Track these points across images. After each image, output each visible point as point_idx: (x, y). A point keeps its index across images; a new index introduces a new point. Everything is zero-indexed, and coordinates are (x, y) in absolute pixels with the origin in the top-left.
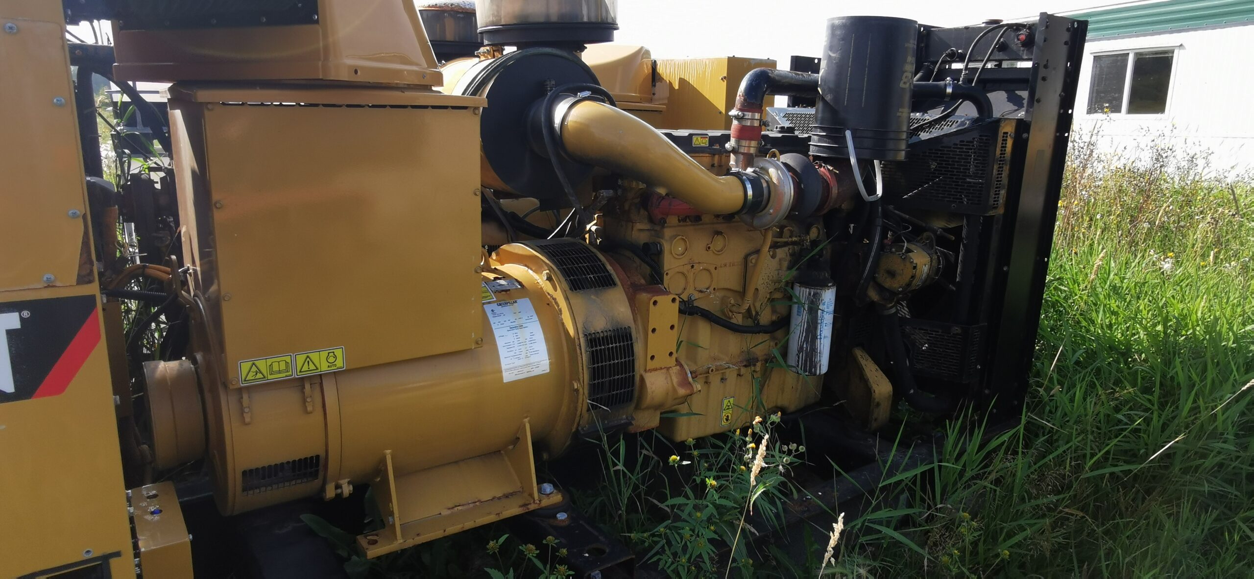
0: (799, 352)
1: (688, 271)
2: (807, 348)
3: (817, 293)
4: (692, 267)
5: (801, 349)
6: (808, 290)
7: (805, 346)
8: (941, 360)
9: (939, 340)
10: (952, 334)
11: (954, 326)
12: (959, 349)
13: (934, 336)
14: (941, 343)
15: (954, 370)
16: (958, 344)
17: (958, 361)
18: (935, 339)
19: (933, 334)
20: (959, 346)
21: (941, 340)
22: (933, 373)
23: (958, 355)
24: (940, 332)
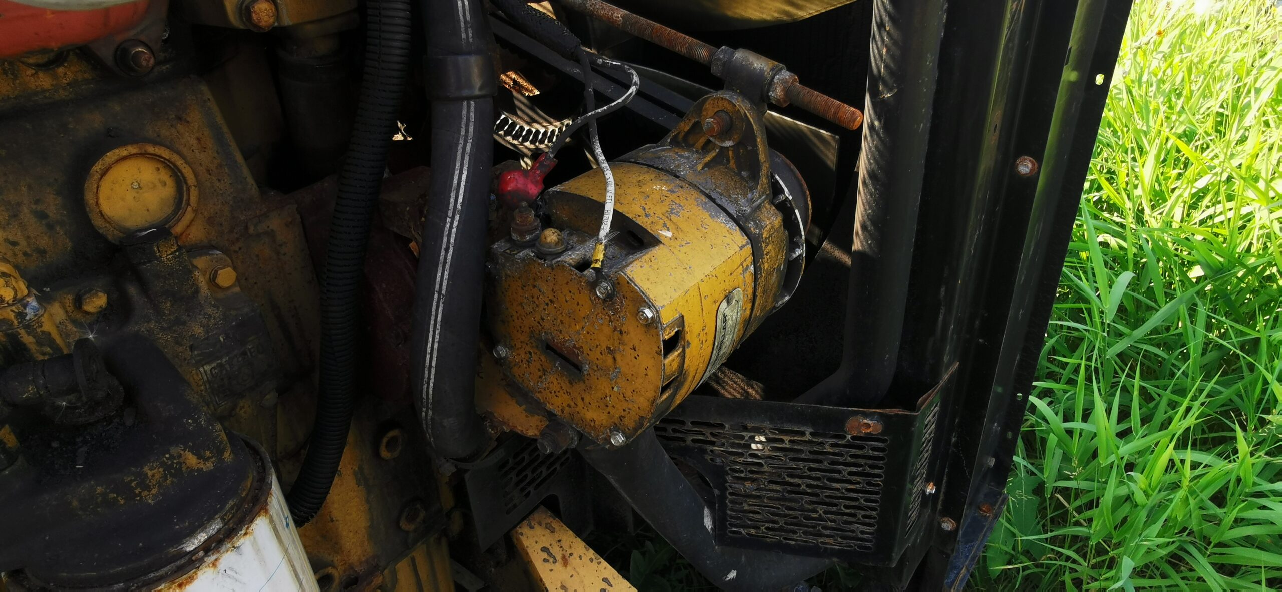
8: (815, 511)
9: (803, 456)
10: (849, 437)
11: (856, 413)
12: (878, 480)
13: (787, 445)
14: (812, 465)
15: (860, 536)
16: (873, 467)
17: (874, 513)
18: (792, 455)
19: (782, 441)
20: (877, 471)
21: (811, 457)
22: (794, 543)
23: (874, 497)
24: (807, 433)
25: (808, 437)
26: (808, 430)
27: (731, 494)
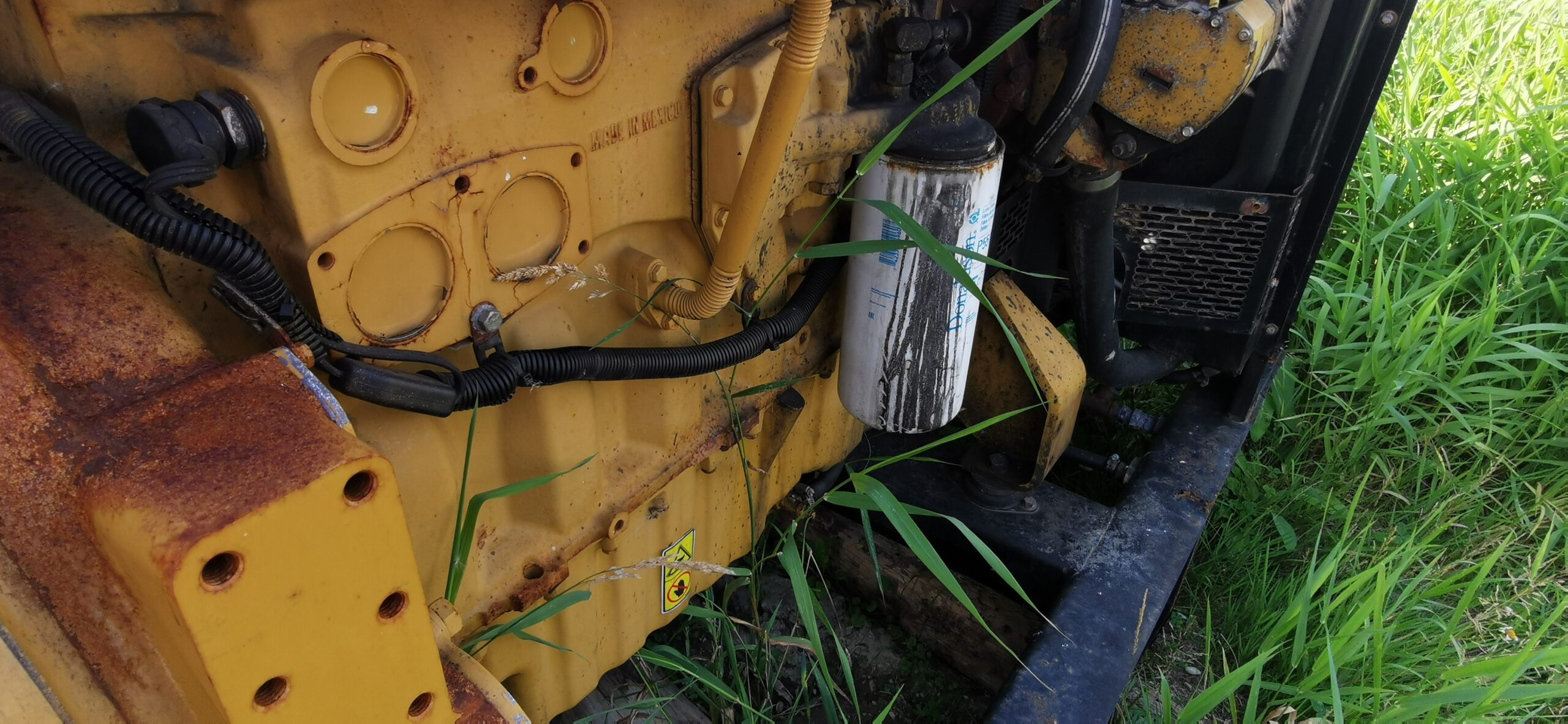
0: (889, 373)
1: (444, 213)
2: (915, 362)
3: (957, 187)
4: (462, 184)
5: (893, 367)
6: (922, 178)
7: (908, 356)
8: (1201, 284)
9: (1203, 234)
10: (1241, 217)
11: (1251, 196)
12: (1255, 255)
13: (1193, 224)
14: (1209, 242)
15: (1232, 306)
16: (1253, 243)
17: (1246, 285)
18: (1194, 233)
19: (1189, 221)
20: (1256, 247)
21: (1209, 235)
22: (1177, 314)
23: (1248, 270)
24: (1210, 214)
25: (1210, 217)
26: (1211, 211)
27: (1138, 270)
